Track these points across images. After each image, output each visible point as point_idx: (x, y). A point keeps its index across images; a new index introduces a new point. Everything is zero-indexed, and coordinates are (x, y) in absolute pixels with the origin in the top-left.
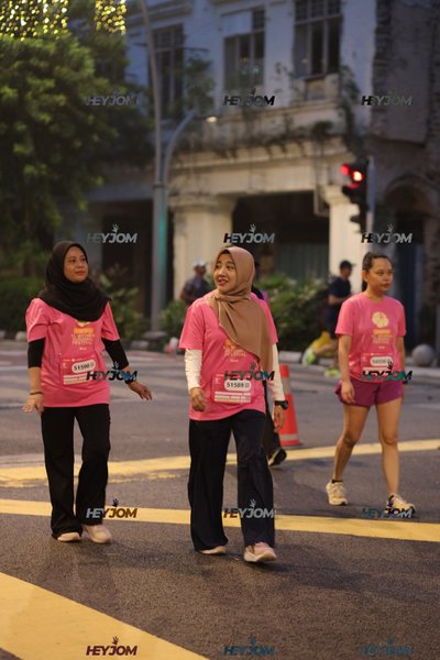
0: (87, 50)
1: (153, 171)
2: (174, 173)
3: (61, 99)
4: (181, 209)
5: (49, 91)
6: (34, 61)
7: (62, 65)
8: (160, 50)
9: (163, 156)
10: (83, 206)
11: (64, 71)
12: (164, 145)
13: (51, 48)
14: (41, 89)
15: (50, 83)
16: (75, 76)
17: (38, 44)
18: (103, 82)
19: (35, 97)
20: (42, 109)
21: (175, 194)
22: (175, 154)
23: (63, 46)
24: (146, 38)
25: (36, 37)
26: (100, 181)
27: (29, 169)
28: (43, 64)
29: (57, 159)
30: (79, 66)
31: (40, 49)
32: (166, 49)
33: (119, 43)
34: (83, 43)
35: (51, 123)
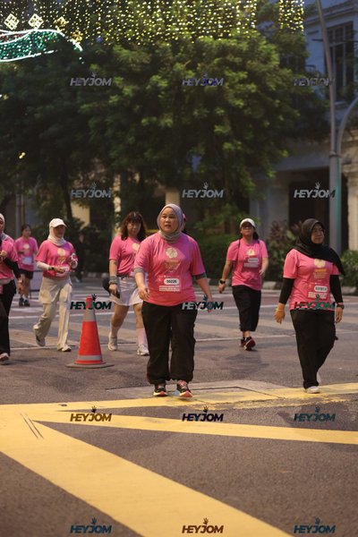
0: (273, 47)
1: (329, 144)
2: (346, 145)
3: (252, 87)
4: (353, 175)
5: (243, 81)
6: (230, 58)
7: (253, 60)
8: (334, 44)
9: (337, 131)
10: (271, 175)
11: (254, 64)
12: (338, 122)
13: (244, 46)
14: (237, 80)
15: (243, 75)
16: (264, 68)
17: (233, 43)
18: (286, 72)
19: (232, 86)
20: (237, 96)
21: (348, 162)
22: (347, 129)
23: (253, 44)
24: (322, 35)
25: (231, 37)
26: (285, 154)
27: (227, 146)
28: (238, 60)
29: (249, 136)
30: (267, 60)
31: (235, 47)
32: (340, 43)
33: (299, 39)
34: (270, 41)
35: (244, 107)
